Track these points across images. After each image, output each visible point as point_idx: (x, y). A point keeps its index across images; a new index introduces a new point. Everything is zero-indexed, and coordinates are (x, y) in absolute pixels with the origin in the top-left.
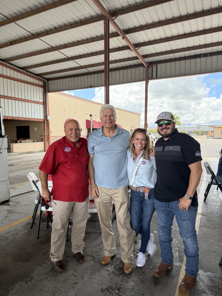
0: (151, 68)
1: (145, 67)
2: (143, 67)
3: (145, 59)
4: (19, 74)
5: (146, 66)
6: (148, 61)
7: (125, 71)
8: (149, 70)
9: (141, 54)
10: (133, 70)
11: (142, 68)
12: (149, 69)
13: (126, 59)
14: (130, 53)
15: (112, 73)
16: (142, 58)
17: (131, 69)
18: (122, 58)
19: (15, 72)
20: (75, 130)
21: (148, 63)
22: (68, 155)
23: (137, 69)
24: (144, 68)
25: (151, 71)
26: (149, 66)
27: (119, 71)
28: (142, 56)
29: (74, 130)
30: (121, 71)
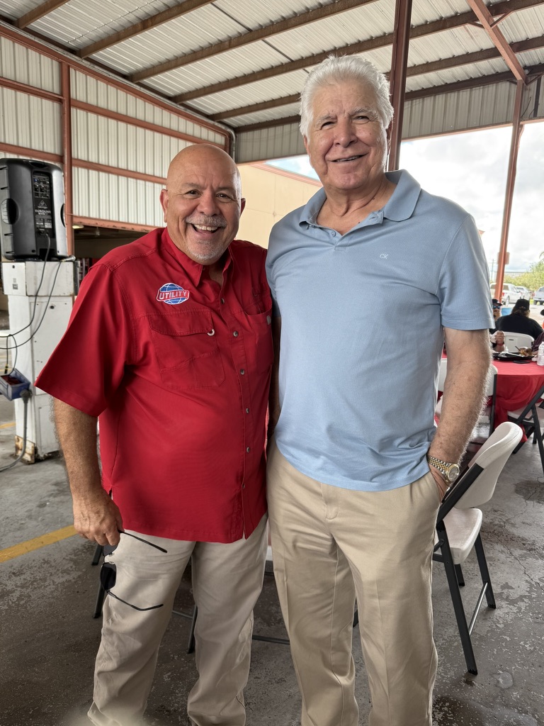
0: (534, 85)
1: (516, 83)
2: (508, 83)
3: (518, 55)
4: (166, 113)
5: (518, 77)
6: (527, 63)
7: (453, 97)
8: (526, 89)
9: (508, 40)
10: (477, 92)
11: (504, 86)
12: (528, 87)
13: (459, 57)
14: (472, 37)
15: (412, 104)
16: (510, 50)
17: (471, 91)
18: (445, 54)
19: (158, 109)
20: (215, 196)
21: (525, 67)
22: (174, 322)
23: (490, 88)
24: (513, 85)
25: (533, 93)
26: (529, 79)
27: (432, 98)
28: (512, 45)
29: (207, 194)
30: (440, 98)
